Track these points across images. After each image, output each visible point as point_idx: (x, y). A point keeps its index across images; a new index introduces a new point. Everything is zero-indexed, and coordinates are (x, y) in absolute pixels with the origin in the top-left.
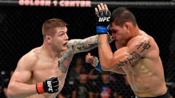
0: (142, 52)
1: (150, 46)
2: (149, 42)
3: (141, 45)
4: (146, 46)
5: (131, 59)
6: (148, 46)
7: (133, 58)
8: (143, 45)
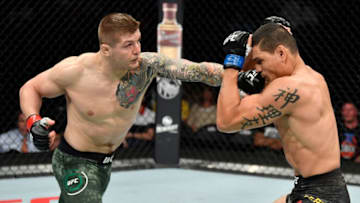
0: (283, 107)
1: (298, 97)
2: (296, 91)
3: (281, 95)
4: (291, 98)
5: (266, 117)
6: (294, 98)
7: (269, 116)
8: (285, 94)
